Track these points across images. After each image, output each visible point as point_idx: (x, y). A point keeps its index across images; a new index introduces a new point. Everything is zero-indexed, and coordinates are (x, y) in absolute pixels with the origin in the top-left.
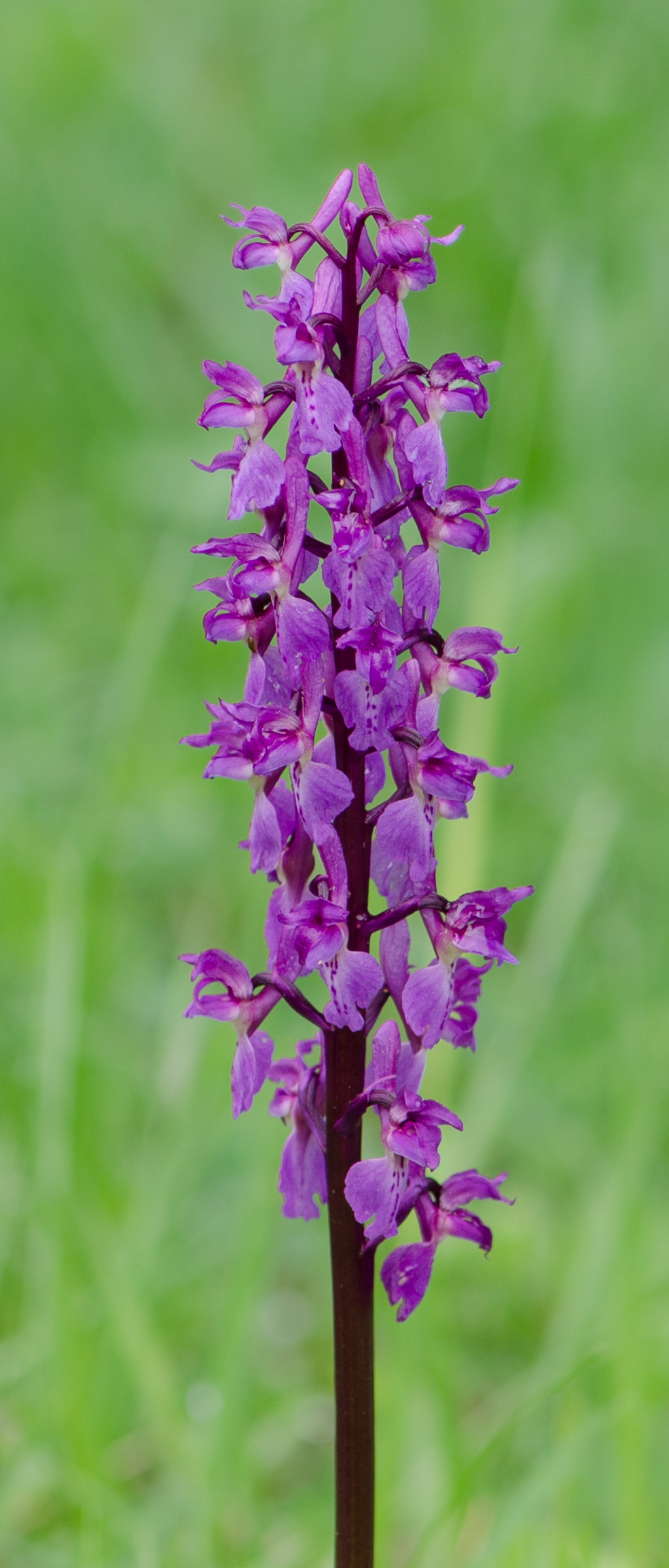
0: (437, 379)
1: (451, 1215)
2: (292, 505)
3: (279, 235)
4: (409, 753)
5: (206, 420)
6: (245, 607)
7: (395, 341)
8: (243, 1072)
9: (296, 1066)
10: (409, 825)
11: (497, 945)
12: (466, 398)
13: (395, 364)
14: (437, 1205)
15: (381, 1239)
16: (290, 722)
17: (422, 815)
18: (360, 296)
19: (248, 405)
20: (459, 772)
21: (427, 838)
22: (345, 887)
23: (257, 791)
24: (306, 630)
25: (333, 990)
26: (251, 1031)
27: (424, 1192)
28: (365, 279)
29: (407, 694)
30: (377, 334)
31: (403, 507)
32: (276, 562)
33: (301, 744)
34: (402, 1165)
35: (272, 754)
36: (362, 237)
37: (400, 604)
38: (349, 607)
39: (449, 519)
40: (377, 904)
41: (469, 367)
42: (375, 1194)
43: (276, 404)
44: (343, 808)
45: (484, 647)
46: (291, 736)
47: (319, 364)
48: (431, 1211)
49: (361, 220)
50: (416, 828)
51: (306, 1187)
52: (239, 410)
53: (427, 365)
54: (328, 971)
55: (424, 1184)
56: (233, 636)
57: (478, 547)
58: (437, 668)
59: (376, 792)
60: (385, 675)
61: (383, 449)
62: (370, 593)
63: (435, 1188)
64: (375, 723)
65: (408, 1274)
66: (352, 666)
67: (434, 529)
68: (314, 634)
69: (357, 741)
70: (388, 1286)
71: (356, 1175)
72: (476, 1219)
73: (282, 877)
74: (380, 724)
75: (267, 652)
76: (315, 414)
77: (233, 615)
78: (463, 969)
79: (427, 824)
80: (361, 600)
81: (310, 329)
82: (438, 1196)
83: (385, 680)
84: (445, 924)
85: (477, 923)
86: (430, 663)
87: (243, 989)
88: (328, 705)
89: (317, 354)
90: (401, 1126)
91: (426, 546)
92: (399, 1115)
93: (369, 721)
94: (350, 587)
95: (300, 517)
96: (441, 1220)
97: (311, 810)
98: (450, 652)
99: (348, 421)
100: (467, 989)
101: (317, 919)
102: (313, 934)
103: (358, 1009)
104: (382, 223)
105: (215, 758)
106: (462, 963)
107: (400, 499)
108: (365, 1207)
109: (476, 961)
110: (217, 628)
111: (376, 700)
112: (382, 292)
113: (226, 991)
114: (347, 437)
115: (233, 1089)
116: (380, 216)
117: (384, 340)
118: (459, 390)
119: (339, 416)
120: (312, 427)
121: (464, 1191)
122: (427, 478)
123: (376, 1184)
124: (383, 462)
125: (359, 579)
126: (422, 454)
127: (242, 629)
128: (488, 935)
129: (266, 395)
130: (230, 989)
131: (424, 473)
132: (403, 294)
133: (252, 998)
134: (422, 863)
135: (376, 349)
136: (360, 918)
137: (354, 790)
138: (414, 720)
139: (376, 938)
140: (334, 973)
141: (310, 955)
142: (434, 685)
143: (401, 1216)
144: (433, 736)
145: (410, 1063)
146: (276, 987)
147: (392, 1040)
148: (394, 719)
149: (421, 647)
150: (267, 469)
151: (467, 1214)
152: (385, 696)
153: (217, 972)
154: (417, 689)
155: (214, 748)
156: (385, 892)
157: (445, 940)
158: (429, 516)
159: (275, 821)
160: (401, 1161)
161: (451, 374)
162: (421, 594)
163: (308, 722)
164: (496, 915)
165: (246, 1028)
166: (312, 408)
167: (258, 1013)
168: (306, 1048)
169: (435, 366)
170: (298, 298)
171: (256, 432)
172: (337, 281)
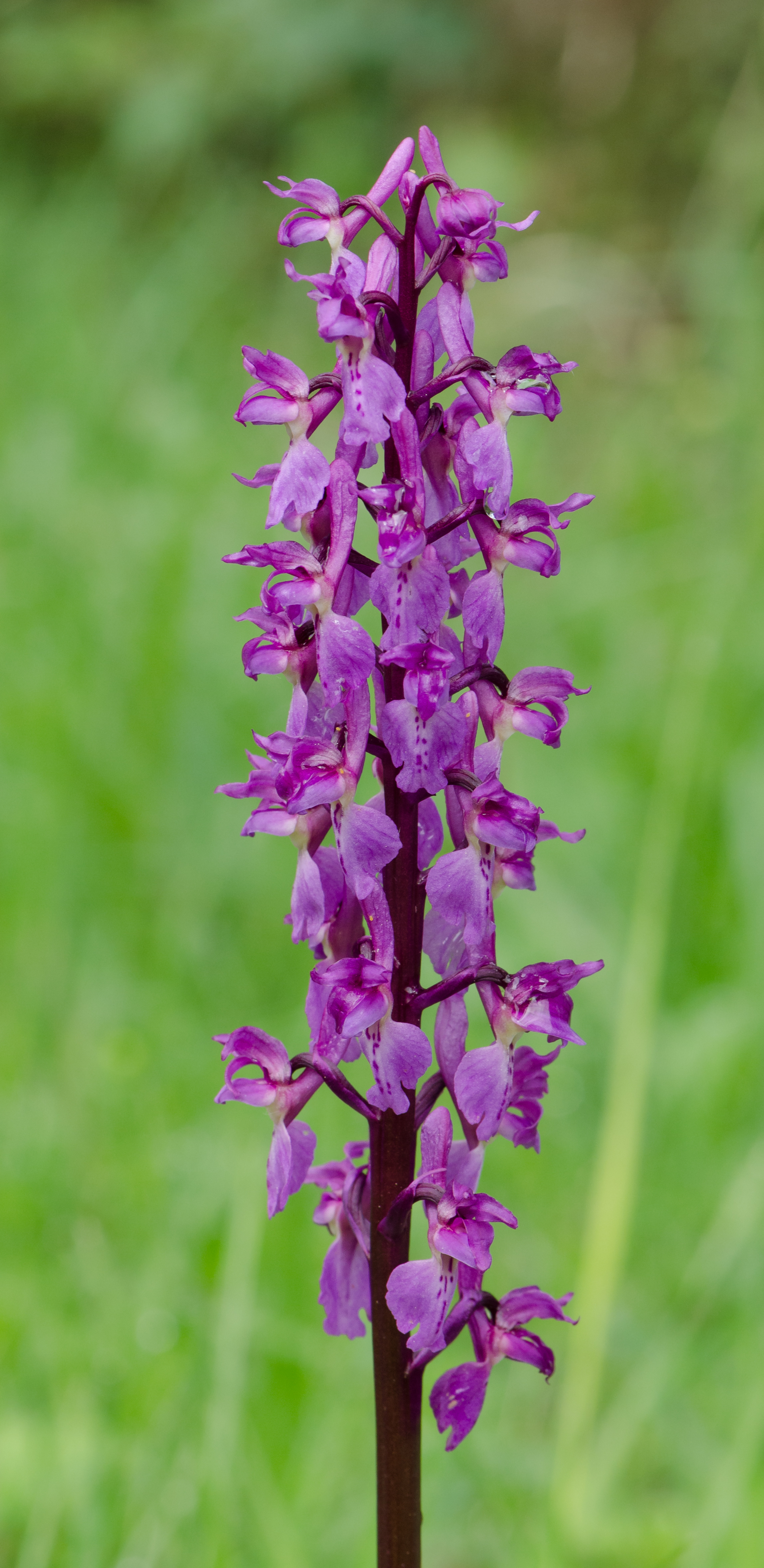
0: (504, 377)
1: (508, 1333)
2: (337, 512)
3: (330, 206)
4: (465, 799)
5: (243, 414)
7: (458, 334)
8: (279, 1164)
9: (345, 1169)
10: (463, 880)
11: (562, 1024)
12: (536, 398)
13: (456, 359)
14: (493, 1322)
15: (429, 1357)
16: (328, 757)
17: (477, 869)
18: (419, 280)
19: (290, 398)
20: (518, 817)
21: (483, 895)
22: (390, 950)
23: (301, 849)
24: (350, 651)
25: (375, 1066)
26: (289, 1119)
27: (479, 1307)
28: (425, 264)
29: (464, 731)
30: (439, 332)
31: (463, 521)
32: (318, 574)
33: (341, 781)
34: (450, 1269)
35: (309, 790)
36: (422, 212)
37: (461, 638)
38: (398, 625)
39: (516, 537)
40: (429, 977)
41: (540, 361)
42: (419, 1300)
43: (322, 399)
44: (390, 859)
45: (554, 689)
46: (331, 772)
47: (367, 344)
48: (485, 1328)
49: (421, 189)
50: (471, 883)
51: (351, 1303)
52: (281, 403)
53: (493, 361)
54: (370, 1044)
55: (478, 1298)
57: (547, 570)
58: (501, 710)
59: (432, 856)
60: (434, 699)
61: (445, 462)
62: (422, 611)
63: (490, 1303)
64: (425, 760)
65: (458, 1397)
66: (400, 696)
67: (496, 549)
68: (357, 655)
69: (405, 781)
70: (437, 1412)
71: (399, 1279)
72: (536, 1338)
73: (328, 951)
74: (431, 761)
76: (361, 399)
77: (275, 646)
78: (526, 1060)
79: (483, 880)
80: (412, 618)
81: (359, 305)
82: (494, 1312)
83: (434, 705)
84: (503, 1000)
85: (540, 996)
86: (491, 704)
87: (280, 1071)
88: (374, 745)
89: (366, 332)
90: (450, 1223)
91: (489, 567)
92: (447, 1211)
93: (419, 757)
94: (399, 602)
95: (346, 525)
96: (497, 1340)
97: (354, 859)
98: (515, 694)
99: (399, 411)
100: (531, 1082)
101: (355, 982)
102: (352, 999)
103: (403, 1088)
104: (443, 190)
105: (255, 813)
106: (526, 1052)
107: (459, 511)
108: (408, 1315)
109: (541, 1047)
111: (426, 733)
112: (444, 280)
113: (261, 1075)
114: (395, 428)
115: (269, 1185)
116: (439, 183)
117: (446, 333)
118: (527, 389)
119: (389, 404)
120: (357, 415)
121: (524, 1308)
122: (489, 484)
123: (421, 1289)
124: (444, 477)
125: (409, 593)
126: (485, 458)
127: (283, 660)
128: (553, 1013)
129: (312, 389)
130: (266, 1071)
131: (486, 478)
132: (469, 283)
133: (290, 1082)
134: (477, 925)
135: (437, 348)
136: (410, 991)
137: (402, 838)
138: (471, 763)
139: (430, 1014)
140: (376, 1046)
141: (347, 1021)
142: (497, 729)
143: (451, 1334)
144: (492, 776)
145: (464, 1160)
146: (315, 1069)
147: (442, 1128)
148: (448, 760)
149: (484, 687)
150: (310, 471)
151: (526, 1333)
152: (436, 729)
153: (253, 1054)
154: (475, 726)
155: (254, 802)
156: (440, 970)
157: (503, 1018)
158: (492, 533)
159: (318, 883)
160: (448, 1262)
161: (520, 371)
162: (481, 621)
163: (353, 758)
164: (561, 990)
165: (283, 1116)
166: (359, 392)
167: (296, 1098)
168: (356, 1151)
169: (502, 361)
170: (344, 265)
171: (300, 429)
172: (394, 261)
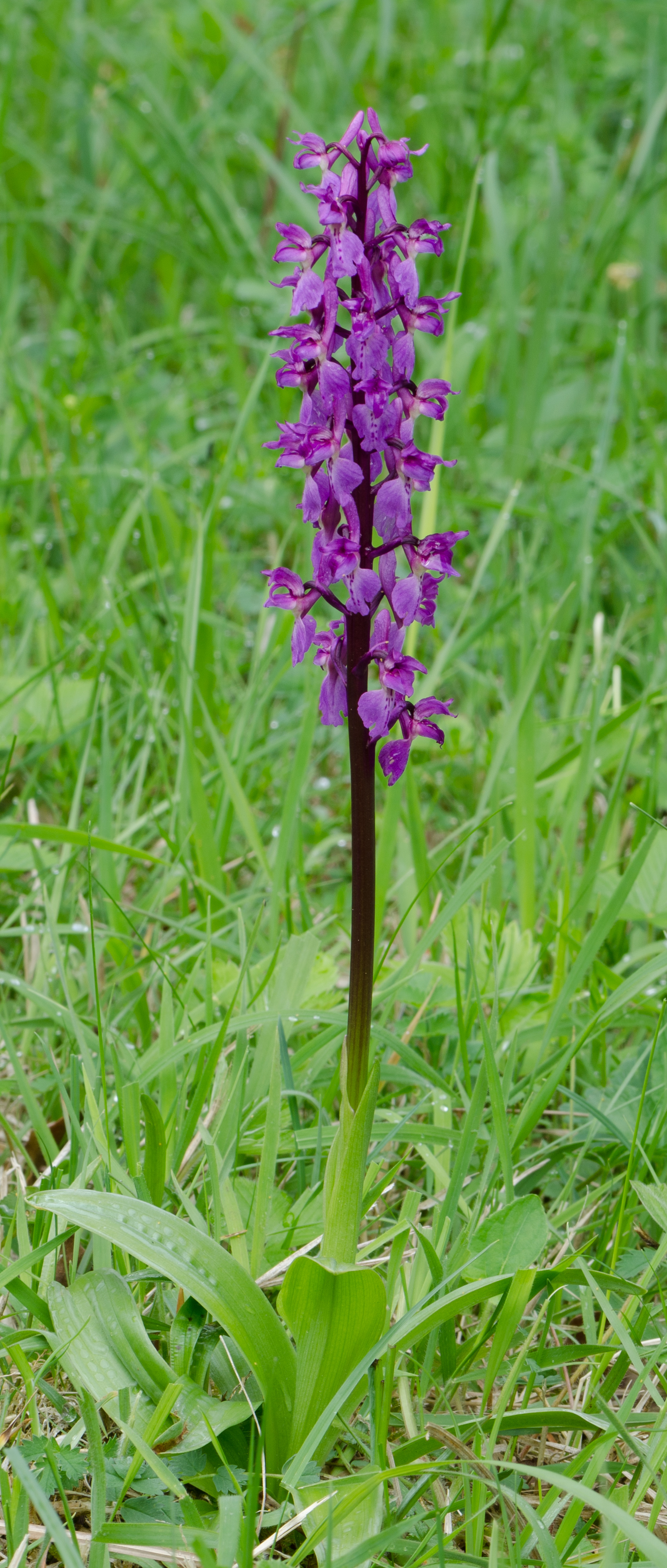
0: (413, 234)
1: (420, 723)
2: (328, 307)
3: (320, 149)
4: (396, 453)
5: (278, 257)
6: (300, 367)
7: (388, 212)
8: (298, 639)
9: (330, 636)
10: (396, 495)
11: (447, 564)
12: (430, 245)
13: (388, 225)
14: (412, 717)
15: (379, 737)
16: (325, 435)
17: (403, 489)
18: (368, 186)
19: (302, 249)
20: (425, 464)
21: (407, 502)
22: (358, 531)
23: (307, 474)
24: (336, 380)
25: (352, 592)
26: (303, 616)
27: (404, 710)
28: (371, 175)
29: (395, 418)
30: (378, 208)
31: (393, 309)
32: (318, 340)
33: (333, 447)
34: (391, 694)
35: (316, 453)
36: (370, 150)
37: (391, 365)
38: (361, 367)
39: (420, 316)
40: (377, 541)
41: (432, 227)
42: (375, 711)
43: (318, 248)
44: (357, 485)
45: (440, 391)
46: (327, 442)
47: (344, 225)
48: (408, 721)
49: (369, 141)
50: (400, 496)
51: (335, 707)
52: (297, 252)
53: (407, 226)
54: (348, 580)
55: (404, 705)
56: (292, 383)
57: (437, 333)
58: (413, 403)
59: (377, 475)
60: (382, 407)
61: (381, 274)
62: (373, 359)
63: (411, 707)
64: (376, 435)
65: (394, 758)
66: (363, 402)
67: (411, 322)
68: (341, 383)
69: (365, 445)
70: (383, 765)
71: (364, 700)
72: (435, 726)
73: (321, 525)
74: (379, 435)
75: (313, 393)
76: (341, 254)
77: (293, 372)
78: (427, 579)
79: (406, 494)
80: (368, 363)
81: (339, 204)
82: (412, 712)
83: (382, 410)
84: (417, 553)
85: (436, 552)
86: (409, 400)
87: (299, 591)
88: (349, 424)
89: (343, 219)
90: (391, 672)
91: (406, 331)
92: (390, 665)
93: (373, 434)
94: (362, 355)
95: (332, 314)
96: (414, 726)
97: (339, 486)
98: (420, 394)
99: (361, 258)
100: (430, 591)
101: (342, 549)
102: (340, 559)
103: (366, 602)
104: (381, 142)
105: (282, 455)
106: (427, 576)
107: (391, 303)
108: (369, 719)
109: (436, 575)
110: (284, 379)
111: (377, 421)
112: (381, 183)
113: (288, 592)
114: (360, 268)
115: (293, 649)
116: (379, 138)
117: (382, 211)
118: (425, 240)
119: (356, 255)
120: (340, 262)
121: (428, 709)
122: (407, 291)
123: (376, 705)
124: (381, 282)
125: (367, 351)
126: (404, 278)
127: (298, 379)
128: (442, 560)
129: (313, 242)
130: (291, 591)
131: (405, 289)
132: (393, 184)
133: (303, 596)
134: (403, 517)
135: (377, 216)
136: (368, 549)
137: (364, 474)
138: (399, 434)
139: (376, 561)
140: (352, 581)
141: (338, 571)
142: (411, 413)
143: (391, 724)
144: (410, 443)
145: (396, 634)
146: (318, 590)
147: (386, 621)
148: (388, 433)
149: (403, 391)
150: (313, 286)
151: (429, 723)
152: (382, 420)
153: (283, 581)
154: (401, 415)
155: (282, 450)
156: (382, 534)
157: (417, 562)
158: (407, 314)
159: (317, 493)
160: (390, 691)
161: (421, 231)
162: (403, 360)
163: (337, 434)
164: (447, 548)
165: (300, 614)
166: (340, 250)
167: (307, 605)
168: (336, 625)
169: (412, 226)
170: (332, 186)
171: (307, 265)
172: (355, 176)
